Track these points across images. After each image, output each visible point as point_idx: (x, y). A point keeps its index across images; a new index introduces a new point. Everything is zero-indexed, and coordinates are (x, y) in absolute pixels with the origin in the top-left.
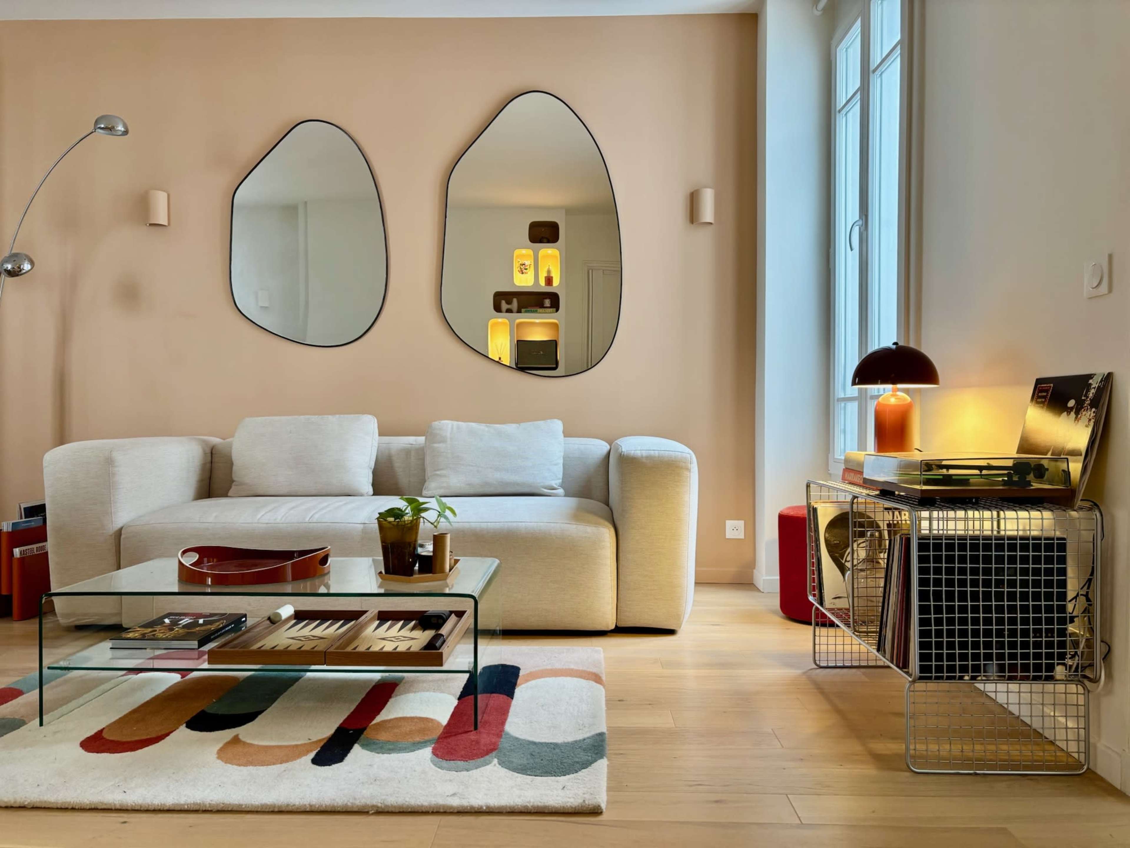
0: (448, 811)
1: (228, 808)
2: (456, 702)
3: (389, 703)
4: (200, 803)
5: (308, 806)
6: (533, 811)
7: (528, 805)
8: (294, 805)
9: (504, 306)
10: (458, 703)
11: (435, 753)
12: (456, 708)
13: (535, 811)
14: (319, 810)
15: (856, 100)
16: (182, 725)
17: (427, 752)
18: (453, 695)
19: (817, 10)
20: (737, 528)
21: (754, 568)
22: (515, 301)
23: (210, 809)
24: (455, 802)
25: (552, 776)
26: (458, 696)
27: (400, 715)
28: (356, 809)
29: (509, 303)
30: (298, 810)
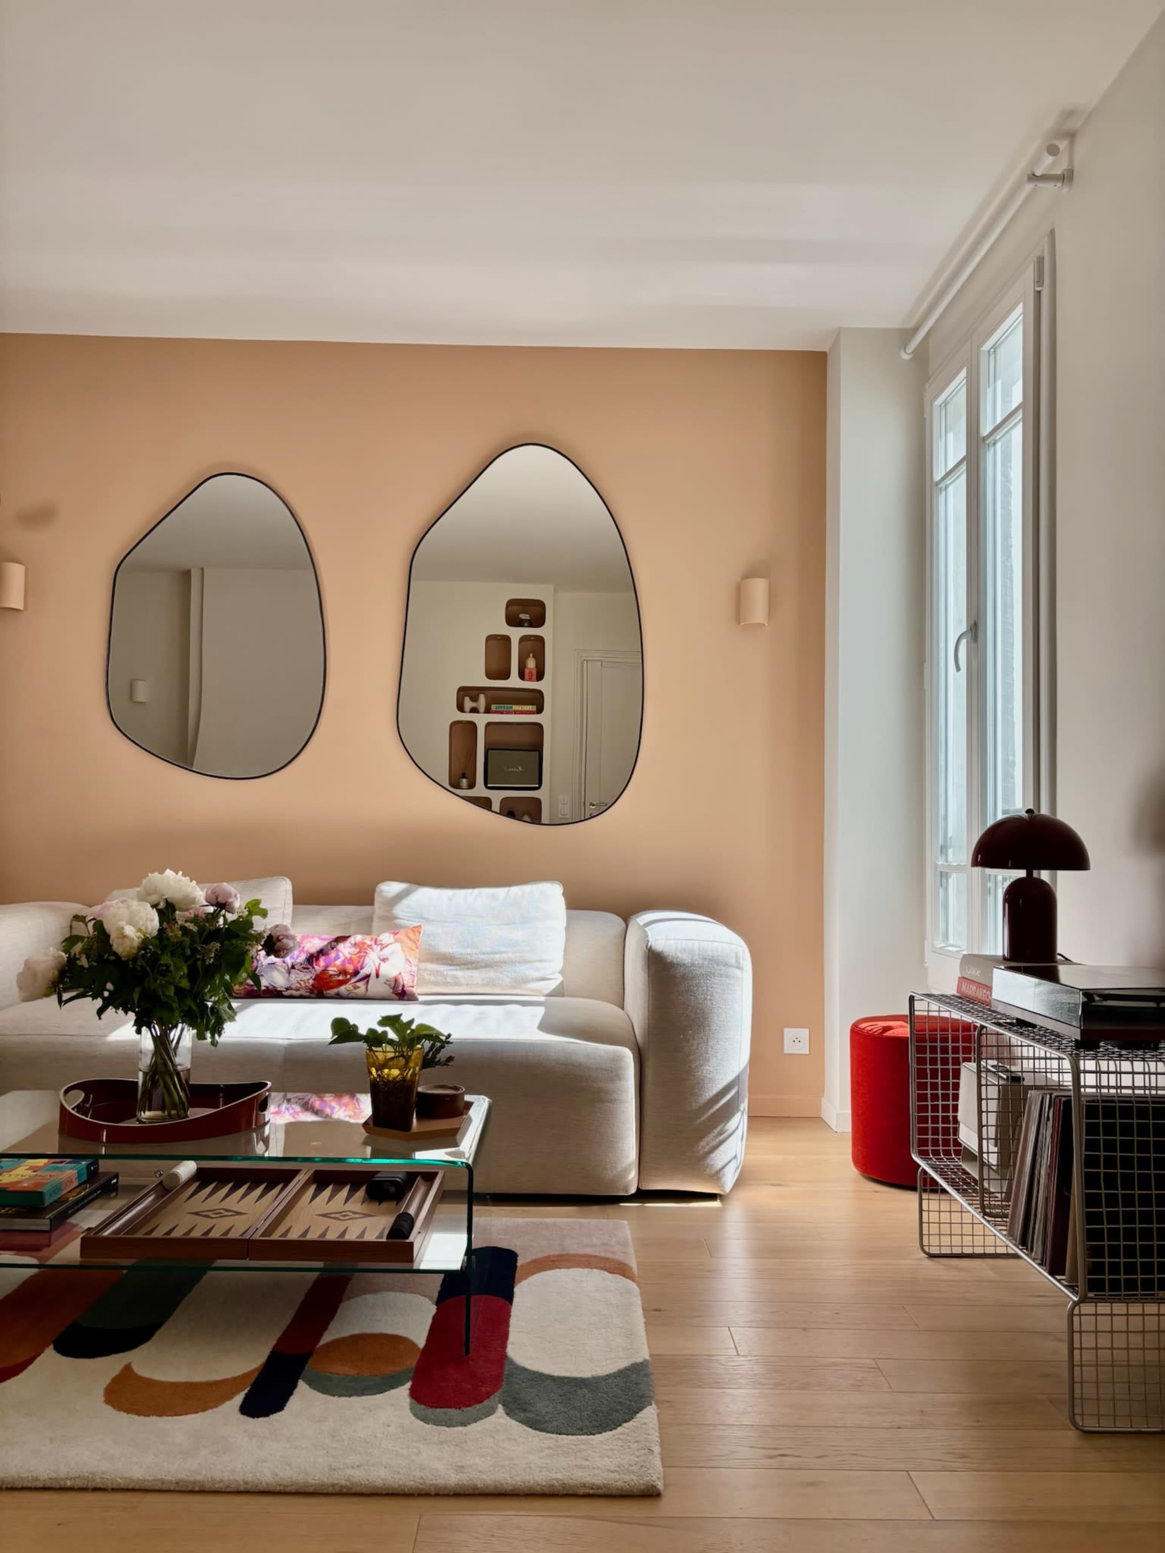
0: (441, 1493)
1: (128, 1485)
2: (433, 1309)
3: (339, 1311)
4: (88, 1477)
5: (241, 1482)
6: (561, 1493)
7: (556, 1483)
8: (221, 1481)
9: (468, 704)
10: (437, 1309)
11: (414, 1394)
12: (435, 1318)
13: (565, 1492)
14: (257, 1490)
15: (961, 471)
16: (48, 1346)
17: (402, 1393)
18: (430, 1298)
19: (906, 353)
20: (799, 1039)
21: (823, 1096)
22: (482, 698)
23: (101, 1486)
24: (452, 1479)
25: (583, 1434)
26: (435, 1299)
27: (357, 1331)
28: (311, 1490)
29: (475, 699)
30: (228, 1490)
